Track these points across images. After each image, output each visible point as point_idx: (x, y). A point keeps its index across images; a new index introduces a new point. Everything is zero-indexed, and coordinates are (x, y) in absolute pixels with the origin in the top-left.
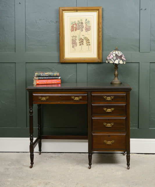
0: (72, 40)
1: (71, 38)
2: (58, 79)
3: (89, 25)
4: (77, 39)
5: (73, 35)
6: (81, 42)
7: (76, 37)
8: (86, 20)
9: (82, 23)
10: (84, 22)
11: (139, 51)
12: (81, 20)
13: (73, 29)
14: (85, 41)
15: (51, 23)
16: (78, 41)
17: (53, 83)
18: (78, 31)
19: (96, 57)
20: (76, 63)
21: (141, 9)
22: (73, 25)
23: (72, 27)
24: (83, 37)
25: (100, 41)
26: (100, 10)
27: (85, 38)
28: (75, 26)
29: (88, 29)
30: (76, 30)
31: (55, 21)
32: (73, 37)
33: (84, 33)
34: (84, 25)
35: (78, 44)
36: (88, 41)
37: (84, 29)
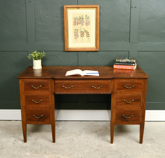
0: (75, 32)
1: (74, 31)
2: (132, 65)
3: (89, 20)
4: (79, 31)
5: (75, 29)
6: (82, 35)
7: (78, 30)
8: (86, 16)
9: (83, 19)
10: (84, 17)
11: (129, 42)
12: (82, 16)
13: (75, 23)
14: (85, 34)
15: (56, 18)
16: (79, 34)
17: (127, 69)
18: (80, 25)
19: (95, 46)
20: (78, 51)
21: (132, 7)
22: (75, 20)
23: (75, 22)
24: (84, 30)
25: (98, 33)
26: (98, 8)
27: (85, 31)
28: (77, 21)
29: (88, 24)
30: (78, 24)
31: (60, 17)
32: (75, 30)
33: (84, 26)
34: (85, 20)
35: (80, 36)
36: (88, 33)
37: (84, 24)
